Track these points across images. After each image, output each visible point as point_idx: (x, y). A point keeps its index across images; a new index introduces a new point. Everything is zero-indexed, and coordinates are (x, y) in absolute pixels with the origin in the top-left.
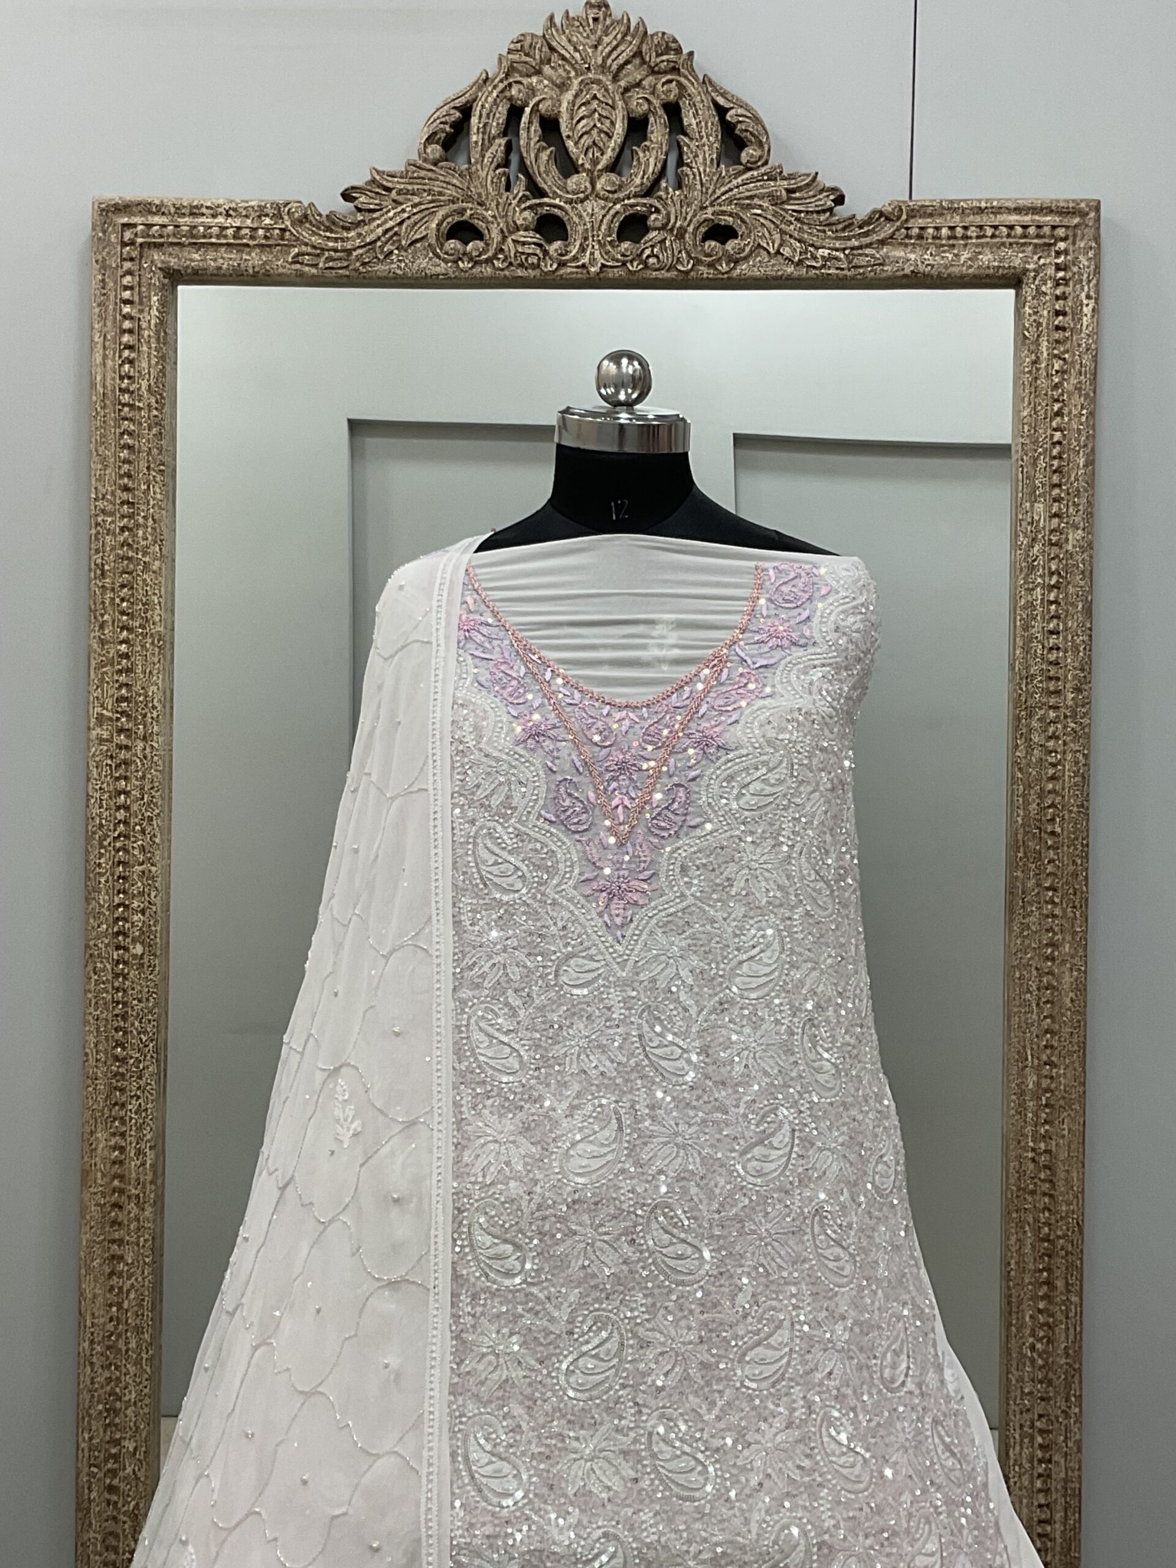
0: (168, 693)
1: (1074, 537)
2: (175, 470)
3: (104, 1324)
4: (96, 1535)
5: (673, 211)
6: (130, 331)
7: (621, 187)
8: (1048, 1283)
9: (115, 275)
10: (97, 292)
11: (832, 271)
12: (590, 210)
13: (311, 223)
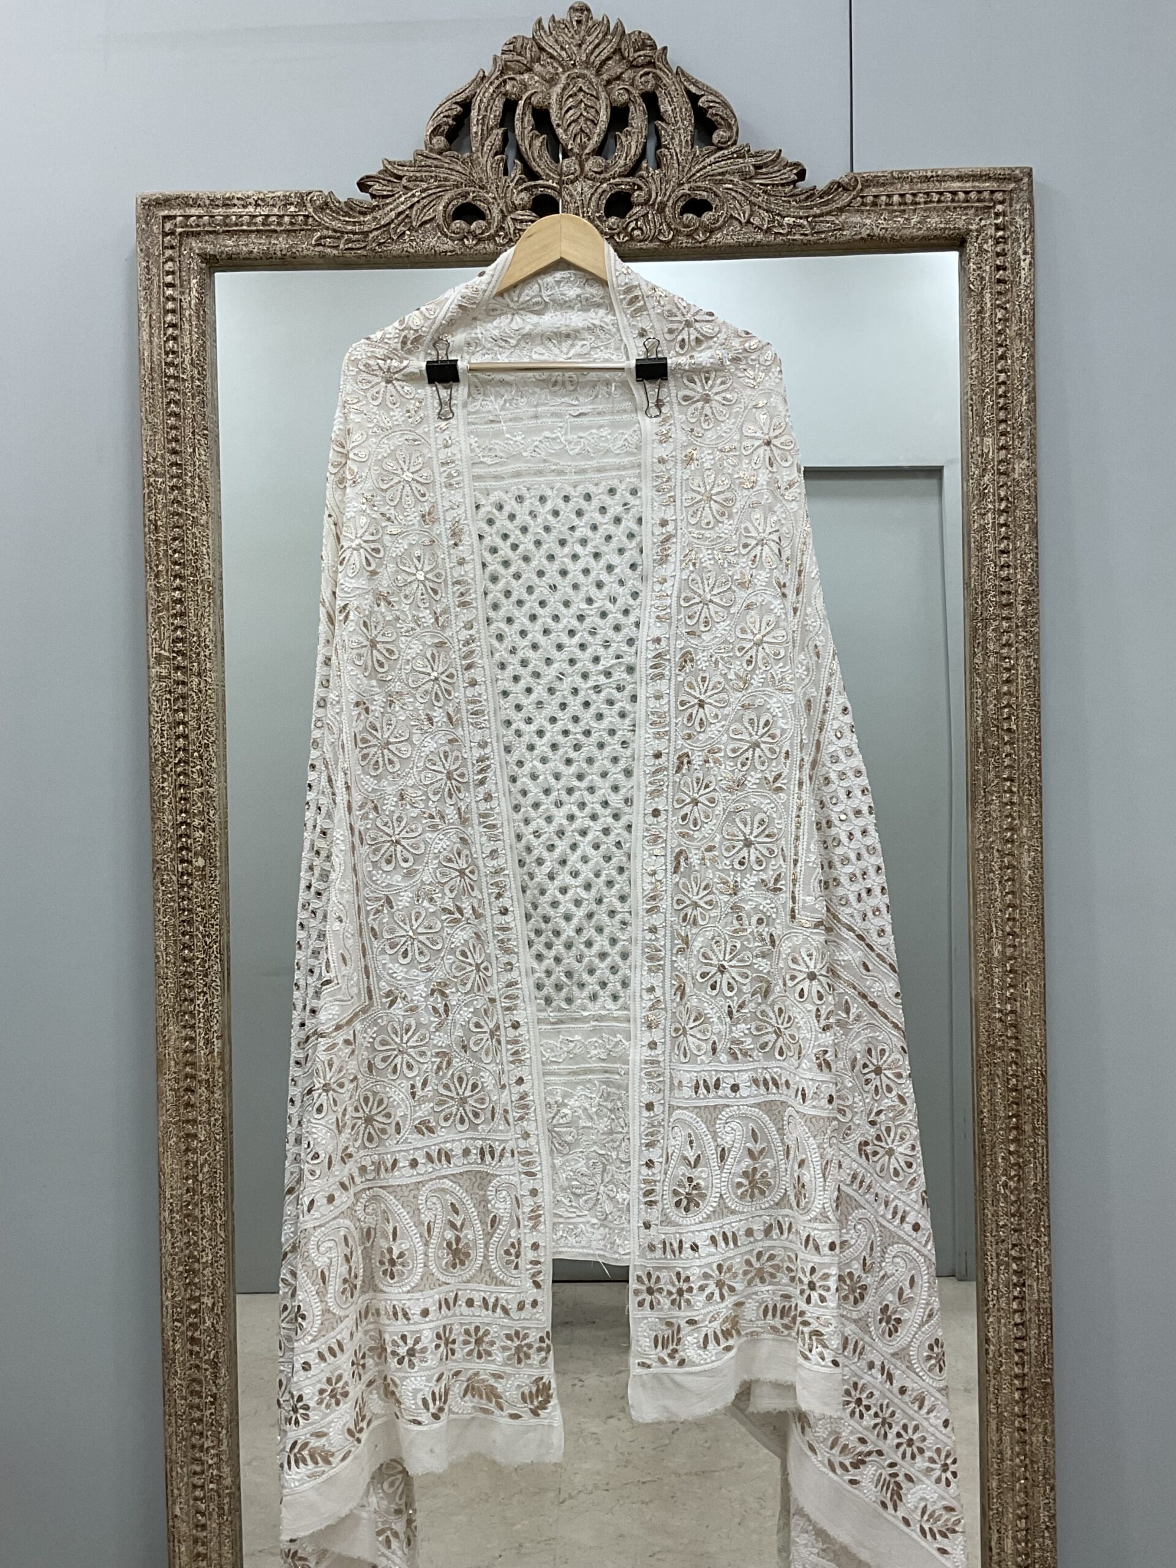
0: (219, 635)
1: (1020, 466)
2: (217, 436)
3: (182, 1195)
4: (184, 1383)
5: (654, 187)
6: (173, 311)
7: (606, 168)
8: (1017, 1127)
9: (157, 261)
10: (143, 277)
11: (797, 237)
12: (579, 190)
13: (331, 209)
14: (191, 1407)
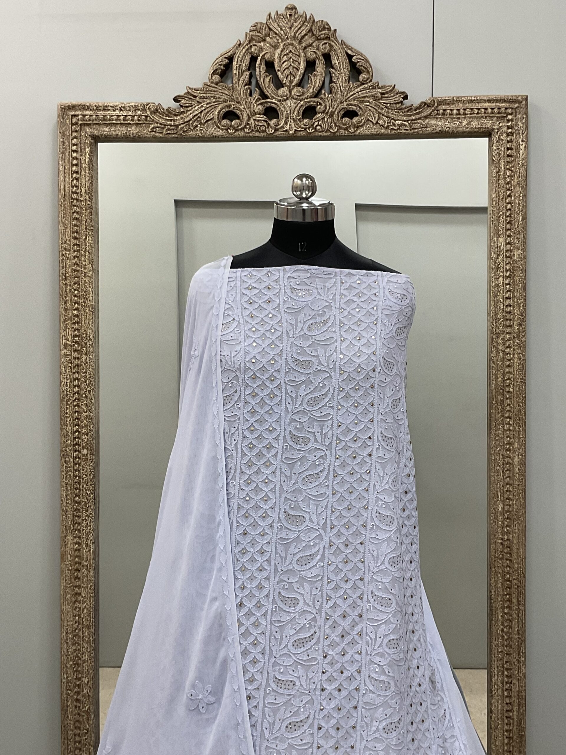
0: (97, 332)
1: (517, 253)
2: (98, 229)
3: (73, 624)
4: (72, 722)
5: (328, 104)
6: (76, 165)
8: (509, 600)
9: (68, 139)
10: (61, 147)
11: (403, 131)
12: (289, 104)
13: (159, 113)
14: (75, 735)
